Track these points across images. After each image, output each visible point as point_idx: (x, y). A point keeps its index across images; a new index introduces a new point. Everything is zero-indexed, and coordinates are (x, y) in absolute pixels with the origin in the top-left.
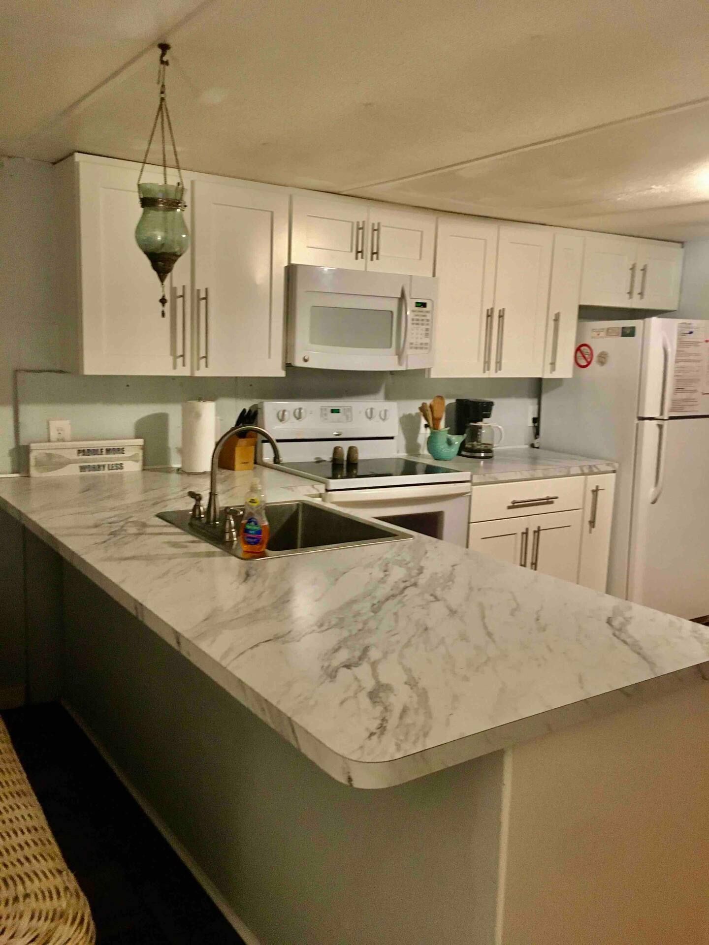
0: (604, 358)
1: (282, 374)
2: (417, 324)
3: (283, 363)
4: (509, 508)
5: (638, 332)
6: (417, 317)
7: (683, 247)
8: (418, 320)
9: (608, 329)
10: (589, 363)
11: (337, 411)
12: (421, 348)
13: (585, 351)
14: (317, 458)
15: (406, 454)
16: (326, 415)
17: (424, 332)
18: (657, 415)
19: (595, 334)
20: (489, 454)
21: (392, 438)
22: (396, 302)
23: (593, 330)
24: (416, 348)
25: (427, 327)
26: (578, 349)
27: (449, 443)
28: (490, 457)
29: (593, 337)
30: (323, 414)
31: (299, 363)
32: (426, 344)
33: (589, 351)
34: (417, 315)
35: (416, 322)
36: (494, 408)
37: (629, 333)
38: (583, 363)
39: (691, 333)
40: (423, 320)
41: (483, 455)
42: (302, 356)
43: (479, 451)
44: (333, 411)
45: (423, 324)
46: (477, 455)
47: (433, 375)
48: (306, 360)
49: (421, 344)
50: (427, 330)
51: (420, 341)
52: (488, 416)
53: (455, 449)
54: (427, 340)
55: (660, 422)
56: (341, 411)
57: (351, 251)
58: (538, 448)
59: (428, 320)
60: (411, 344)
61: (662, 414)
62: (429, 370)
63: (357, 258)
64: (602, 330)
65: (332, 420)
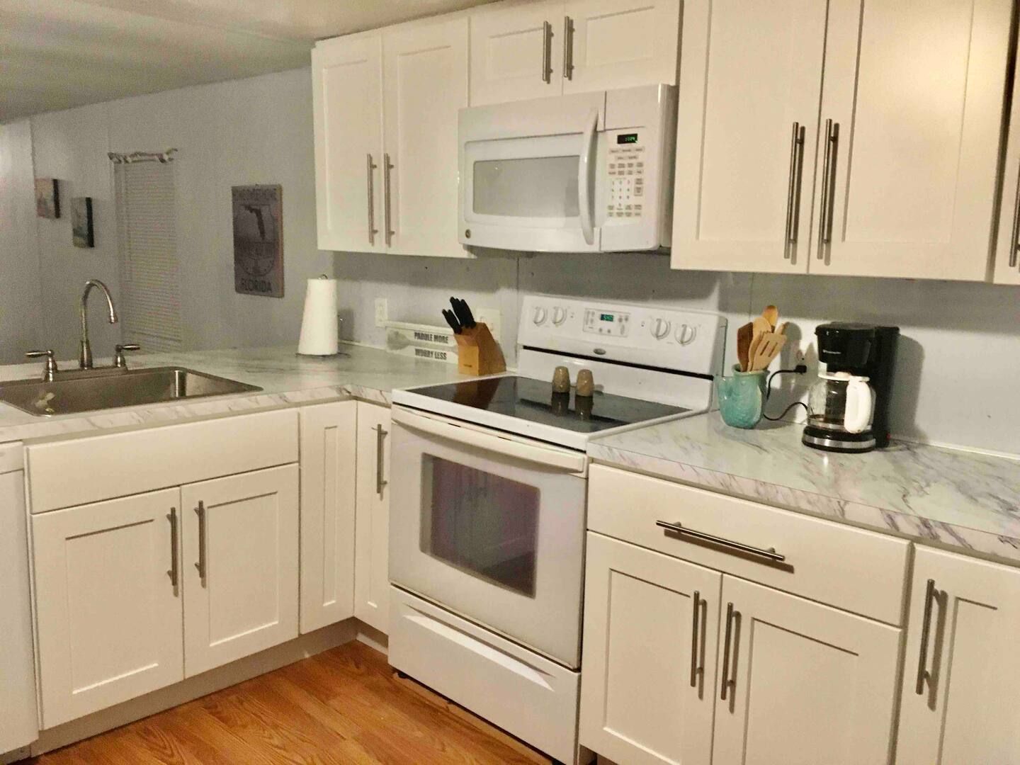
1: (465, 254)
2: (621, 173)
6: (620, 162)
8: (622, 166)
11: (610, 318)
12: (629, 215)
16: (592, 321)
17: (633, 186)
24: (620, 215)
25: (639, 176)
30: (588, 320)
32: (638, 207)
34: (620, 158)
35: (618, 170)
40: (630, 165)
44: (603, 317)
45: (630, 173)
48: (468, 235)
49: (629, 207)
50: (639, 181)
51: (625, 202)
56: (616, 318)
59: (640, 165)
60: (611, 208)
65: (601, 330)
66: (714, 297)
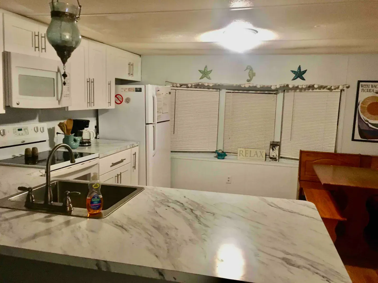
0: (129, 100)
1: (3, 112)
3: (4, 105)
4: (111, 166)
5: (143, 90)
7: (140, 57)
9: (129, 89)
10: (121, 102)
12: (66, 97)
13: (119, 97)
14: (13, 156)
15: (50, 148)
16: (16, 132)
18: (152, 122)
19: (123, 90)
20: (90, 144)
21: (45, 141)
22: (55, 74)
23: (122, 89)
26: (116, 96)
27: (75, 140)
28: (90, 145)
29: (122, 92)
30: (14, 132)
31: (14, 105)
33: (121, 97)
36: (90, 123)
37: (139, 90)
38: (119, 102)
39: (159, 90)
41: (87, 144)
42: (16, 103)
43: (85, 143)
44: (19, 130)
46: (85, 145)
47: (70, 109)
48: (18, 104)
49: (66, 95)
50: (68, 88)
52: (88, 127)
53: (78, 143)
54: (68, 93)
55: (154, 125)
56: (23, 129)
57: (33, 46)
58: (99, 139)
59: (68, 83)
61: (154, 122)
62: (68, 107)
63: (35, 51)
64: (126, 89)
65: (19, 134)
66: (37, 118)
